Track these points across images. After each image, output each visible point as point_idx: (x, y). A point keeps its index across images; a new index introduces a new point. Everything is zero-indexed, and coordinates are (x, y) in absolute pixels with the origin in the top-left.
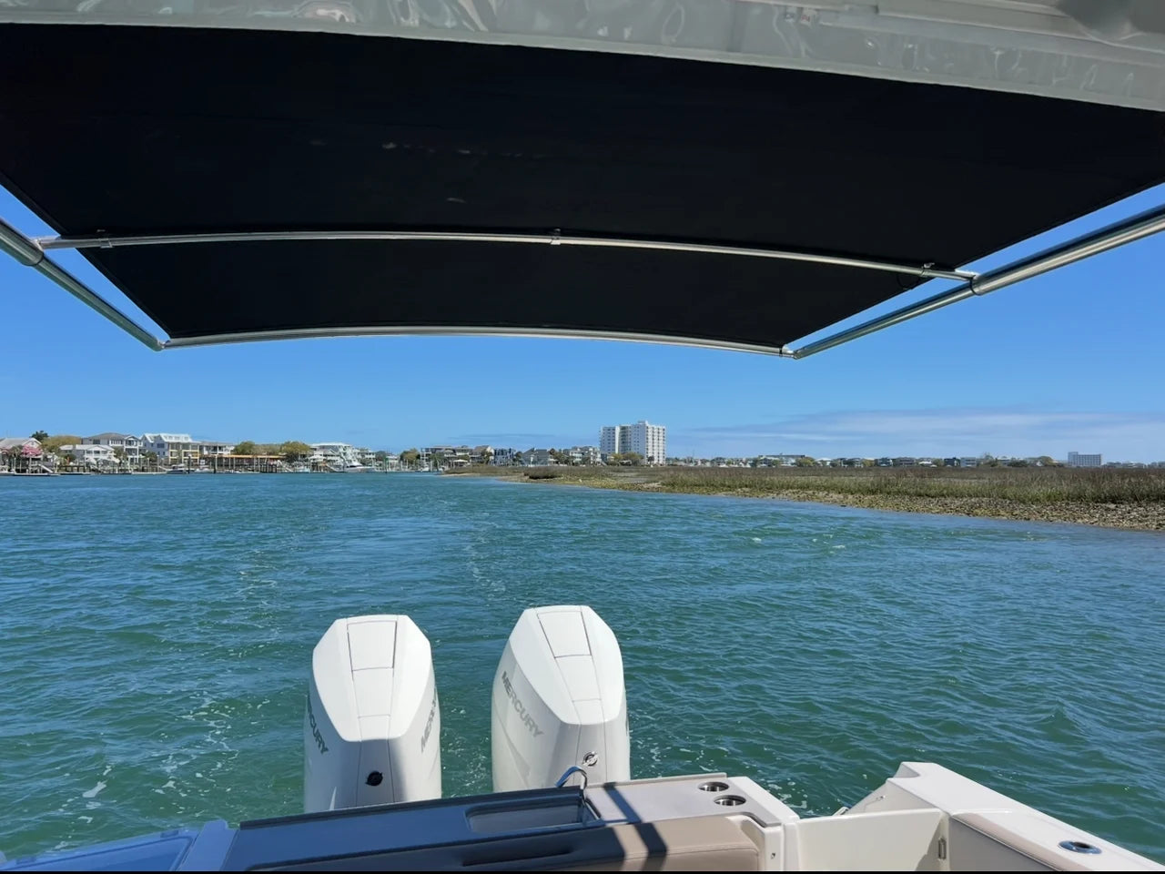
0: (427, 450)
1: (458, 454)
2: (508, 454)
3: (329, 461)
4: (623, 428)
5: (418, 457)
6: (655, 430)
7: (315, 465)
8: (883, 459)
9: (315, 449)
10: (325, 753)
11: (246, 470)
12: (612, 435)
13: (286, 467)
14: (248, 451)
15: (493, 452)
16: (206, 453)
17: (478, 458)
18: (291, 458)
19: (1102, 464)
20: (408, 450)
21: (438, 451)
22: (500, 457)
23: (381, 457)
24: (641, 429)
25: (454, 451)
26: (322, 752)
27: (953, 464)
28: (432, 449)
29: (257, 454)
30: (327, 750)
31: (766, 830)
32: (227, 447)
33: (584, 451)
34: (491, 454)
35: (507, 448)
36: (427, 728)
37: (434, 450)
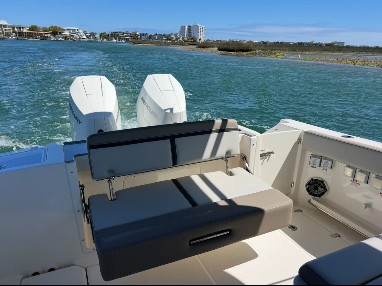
0: (112, 32)
1: (125, 35)
2: (146, 36)
3: (72, 35)
4: (189, 26)
5: (108, 35)
6: (201, 28)
7: (66, 37)
8: (277, 42)
9: (65, 30)
10: (80, 124)
11: (33, 38)
12: (184, 29)
13: (53, 38)
14: (35, 30)
15: (139, 34)
16: (16, 30)
17: (133, 37)
18: (54, 33)
19: (344, 46)
20: (103, 32)
21: (116, 33)
22: (143, 37)
23: (92, 34)
24: (196, 27)
25: (123, 33)
26: (79, 123)
27: (301, 45)
28: (114, 32)
29: (39, 31)
30: (81, 122)
31: (252, 137)
32: (26, 28)
33: (176, 35)
34: (138, 35)
35: (145, 33)
36: (117, 116)
37: (115, 33)
